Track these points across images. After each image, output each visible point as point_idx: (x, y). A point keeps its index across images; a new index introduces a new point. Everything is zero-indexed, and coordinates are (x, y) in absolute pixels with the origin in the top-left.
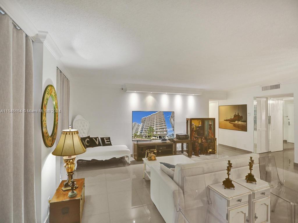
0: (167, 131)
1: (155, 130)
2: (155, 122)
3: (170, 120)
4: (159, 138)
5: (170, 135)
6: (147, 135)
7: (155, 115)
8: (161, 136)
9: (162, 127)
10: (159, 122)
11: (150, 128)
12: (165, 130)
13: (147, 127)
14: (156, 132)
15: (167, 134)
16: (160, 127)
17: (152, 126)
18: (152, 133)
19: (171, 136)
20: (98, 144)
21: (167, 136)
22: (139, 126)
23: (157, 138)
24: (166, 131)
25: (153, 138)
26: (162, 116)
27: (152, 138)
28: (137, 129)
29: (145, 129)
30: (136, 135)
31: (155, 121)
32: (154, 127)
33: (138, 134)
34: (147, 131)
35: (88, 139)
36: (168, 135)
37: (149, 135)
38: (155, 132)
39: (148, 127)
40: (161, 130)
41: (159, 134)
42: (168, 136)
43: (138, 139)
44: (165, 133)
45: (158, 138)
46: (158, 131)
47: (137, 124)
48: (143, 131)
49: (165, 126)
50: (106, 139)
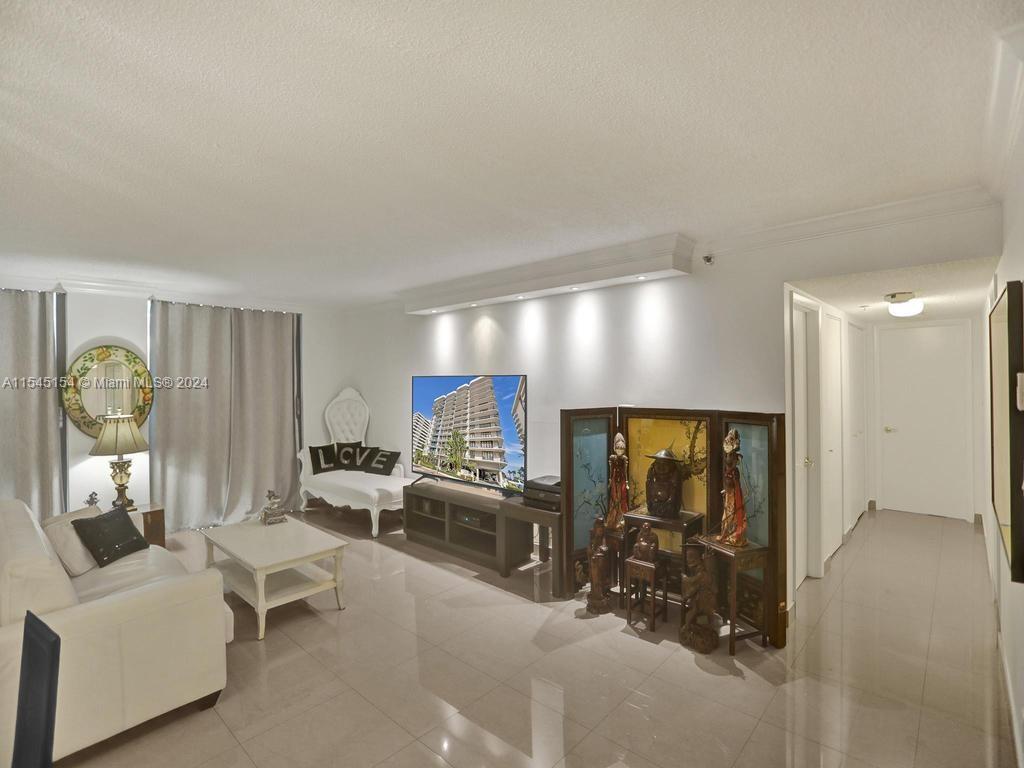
0: (503, 452)
1: (467, 445)
2: (468, 416)
3: (515, 410)
4: (480, 476)
5: (514, 472)
6: (448, 459)
7: (468, 388)
8: (484, 470)
9: (489, 437)
10: (481, 418)
11: (456, 435)
12: (496, 448)
13: (447, 433)
14: (472, 453)
15: (503, 466)
16: (483, 438)
17: (461, 431)
18: (459, 454)
19: (517, 475)
20: (359, 462)
21: (504, 476)
22: (426, 425)
23: (472, 476)
24: (501, 454)
25: (463, 472)
26: (490, 396)
27: (459, 474)
28: (424, 435)
29: (443, 440)
30: (419, 457)
31: (468, 411)
32: (465, 434)
33: (426, 452)
34: (446, 445)
35: (351, 450)
36: (505, 470)
37: (453, 460)
38: (467, 453)
39: (451, 434)
40: (485, 447)
41: (478, 462)
42: (508, 475)
43: (424, 469)
44: (497, 460)
45: (475, 474)
46: (478, 452)
47: (423, 419)
48: (437, 446)
49: (498, 432)
50: (382, 456)
